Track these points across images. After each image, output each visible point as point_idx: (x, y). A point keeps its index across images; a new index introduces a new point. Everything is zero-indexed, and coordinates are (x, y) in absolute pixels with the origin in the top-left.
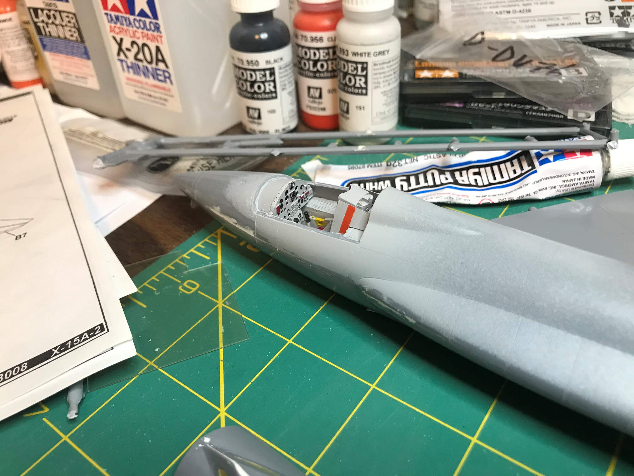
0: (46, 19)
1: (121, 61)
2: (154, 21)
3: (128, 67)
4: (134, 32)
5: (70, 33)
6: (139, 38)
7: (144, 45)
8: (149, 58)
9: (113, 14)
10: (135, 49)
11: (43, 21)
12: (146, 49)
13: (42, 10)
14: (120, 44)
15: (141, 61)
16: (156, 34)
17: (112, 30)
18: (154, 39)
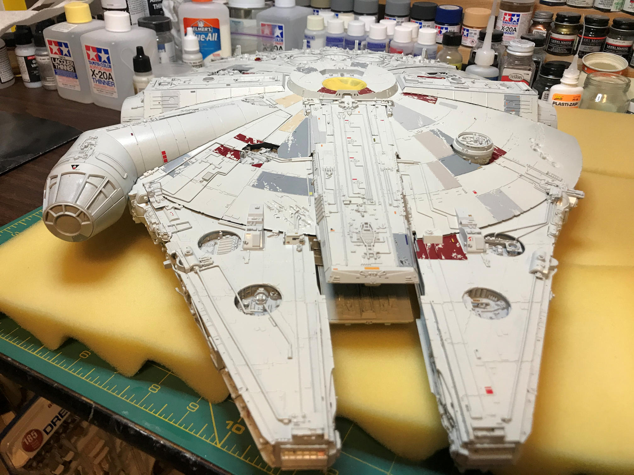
0: (59, 62)
1: (93, 78)
2: (109, 64)
3: (96, 81)
4: (101, 68)
5: (69, 69)
6: (102, 70)
7: (104, 73)
8: (106, 78)
9: (92, 61)
10: (100, 74)
11: (57, 63)
12: (105, 74)
13: (58, 59)
14: (93, 72)
15: (102, 78)
16: (109, 69)
17: (91, 67)
18: (108, 70)
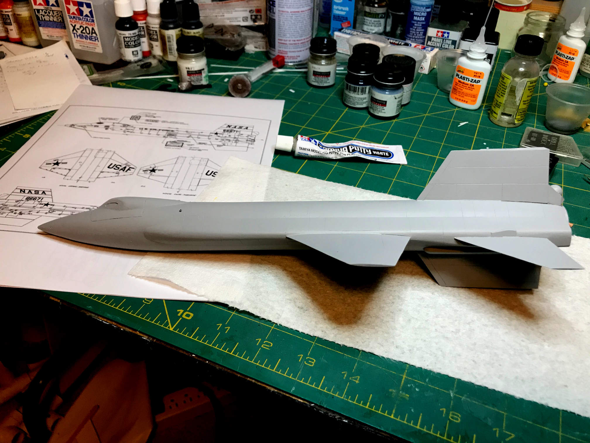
0: (43, 14)
1: (74, 33)
2: (92, 19)
3: (77, 36)
5: (57, 19)
6: (84, 25)
8: (88, 32)
9: (72, 16)
12: (87, 29)
13: (42, 10)
14: (74, 27)
15: (85, 33)
17: (71, 21)
18: (91, 25)
